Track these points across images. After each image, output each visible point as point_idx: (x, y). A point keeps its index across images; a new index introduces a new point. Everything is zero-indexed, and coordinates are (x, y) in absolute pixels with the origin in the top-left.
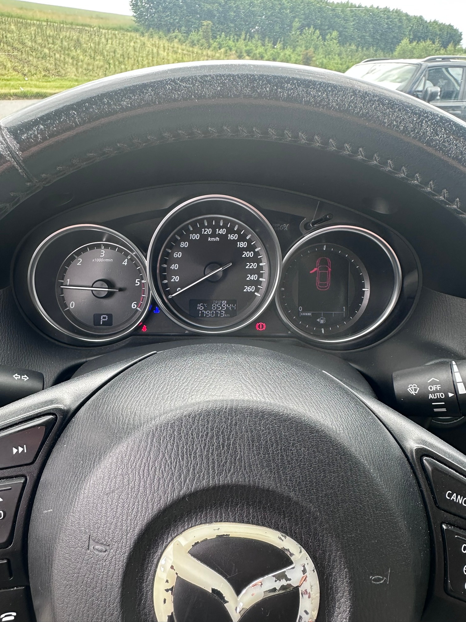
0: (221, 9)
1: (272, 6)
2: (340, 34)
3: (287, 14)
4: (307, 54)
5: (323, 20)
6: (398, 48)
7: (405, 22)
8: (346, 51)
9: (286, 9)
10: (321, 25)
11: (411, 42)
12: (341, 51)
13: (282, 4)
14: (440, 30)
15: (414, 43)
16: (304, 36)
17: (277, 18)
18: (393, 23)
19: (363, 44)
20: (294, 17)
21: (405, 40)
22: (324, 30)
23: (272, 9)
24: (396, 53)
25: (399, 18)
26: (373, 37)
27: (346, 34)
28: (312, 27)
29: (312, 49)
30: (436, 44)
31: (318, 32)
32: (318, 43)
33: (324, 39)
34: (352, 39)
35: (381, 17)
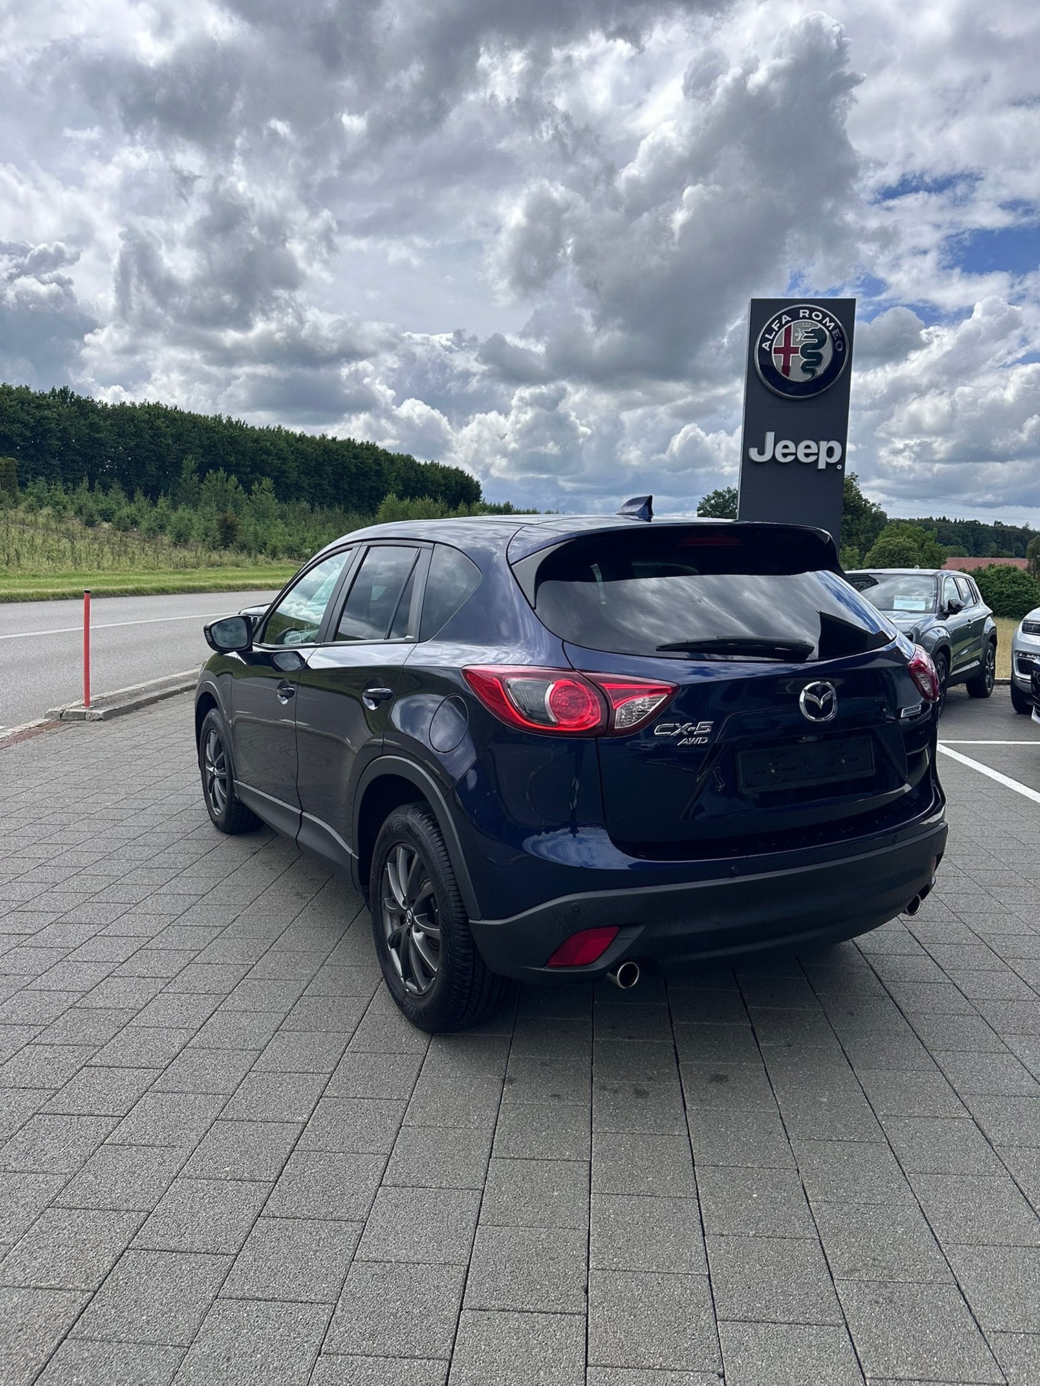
0: (28, 434)
1: (137, 431)
2: (277, 482)
3: (168, 445)
4: (226, 519)
5: (240, 457)
6: (382, 508)
7: (385, 465)
8: (294, 511)
9: (164, 436)
10: (238, 465)
11: (401, 498)
12: (282, 511)
13: (155, 427)
14: (444, 478)
15: (407, 501)
16: (209, 484)
17: (147, 451)
18: (366, 466)
19: (319, 498)
20: (184, 452)
21: (389, 496)
22: (245, 474)
23: (137, 436)
24: (380, 516)
25: (373, 457)
26: (336, 487)
27: (288, 481)
28: (221, 469)
29: (230, 509)
30: (439, 501)
31: (233, 478)
32: (238, 496)
33: (249, 491)
34: (299, 488)
35: (343, 456)
